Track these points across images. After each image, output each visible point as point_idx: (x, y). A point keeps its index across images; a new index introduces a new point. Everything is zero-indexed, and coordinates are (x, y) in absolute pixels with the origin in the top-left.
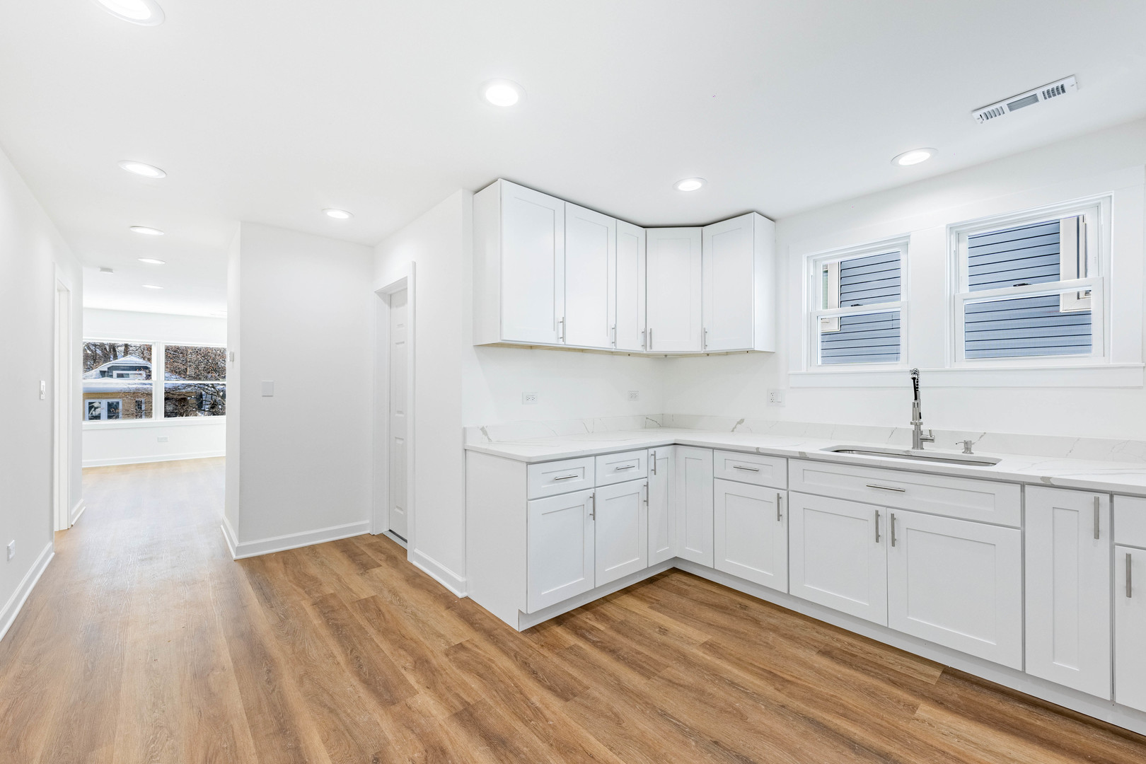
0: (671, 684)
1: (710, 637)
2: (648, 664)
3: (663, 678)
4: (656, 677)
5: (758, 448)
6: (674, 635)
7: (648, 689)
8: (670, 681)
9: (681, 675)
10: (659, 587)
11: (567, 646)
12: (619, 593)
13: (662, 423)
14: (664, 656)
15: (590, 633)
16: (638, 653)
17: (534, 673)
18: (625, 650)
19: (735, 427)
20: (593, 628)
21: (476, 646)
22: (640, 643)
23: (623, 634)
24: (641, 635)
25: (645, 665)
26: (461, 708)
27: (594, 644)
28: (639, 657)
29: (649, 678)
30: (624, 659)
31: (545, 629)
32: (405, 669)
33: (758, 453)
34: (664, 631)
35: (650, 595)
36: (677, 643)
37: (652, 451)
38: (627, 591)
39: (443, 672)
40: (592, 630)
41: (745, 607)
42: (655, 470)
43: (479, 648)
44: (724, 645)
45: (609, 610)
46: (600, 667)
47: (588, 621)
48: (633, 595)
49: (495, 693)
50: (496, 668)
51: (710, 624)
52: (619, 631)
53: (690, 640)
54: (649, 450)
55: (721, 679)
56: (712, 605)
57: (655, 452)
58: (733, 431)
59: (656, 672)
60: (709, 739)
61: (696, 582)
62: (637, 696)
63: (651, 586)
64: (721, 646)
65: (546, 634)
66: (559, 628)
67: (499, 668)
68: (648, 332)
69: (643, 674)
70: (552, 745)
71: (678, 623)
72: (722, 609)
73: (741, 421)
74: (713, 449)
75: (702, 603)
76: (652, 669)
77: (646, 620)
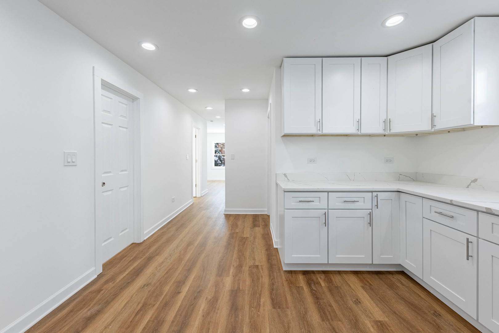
0: (332, 330)
1: (386, 319)
2: (330, 314)
3: (331, 325)
4: (327, 322)
5: (451, 201)
6: (362, 307)
7: (317, 325)
8: (334, 328)
9: (344, 329)
10: (380, 278)
11: (297, 285)
12: (350, 272)
14: (344, 315)
15: (315, 285)
16: (330, 306)
17: (273, 290)
18: (325, 301)
19: (470, 185)
20: (319, 283)
21: (262, 269)
22: (336, 301)
23: (331, 293)
24: (341, 298)
25: (328, 313)
26: (236, 289)
27: (311, 290)
28: (329, 308)
29: (323, 320)
30: (320, 304)
31: (295, 273)
32: (233, 266)
33: (451, 203)
34: (358, 302)
35: (368, 280)
36: (359, 312)
37: (375, 194)
38: (356, 273)
39: (242, 273)
40: (317, 283)
41: (437, 315)
42: (377, 206)
43: (262, 270)
44: (393, 329)
45: (337, 279)
46: (303, 302)
47: (319, 279)
48: (358, 276)
49: (251, 290)
50: (261, 280)
51: (395, 313)
52: (330, 290)
53: (370, 315)
54: (373, 193)
56: (409, 303)
57: (377, 195)
58: (468, 187)
59: (330, 320)
61: (411, 285)
62: (308, 325)
63: (376, 276)
64: (389, 329)
65: (293, 276)
66: (302, 276)
67: (262, 281)
68: (388, 121)
69: (321, 317)
70: (251, 322)
71: (372, 302)
72: (415, 308)
73: (475, 181)
74: (423, 197)
75: (403, 299)
76: (329, 318)
77: (352, 292)
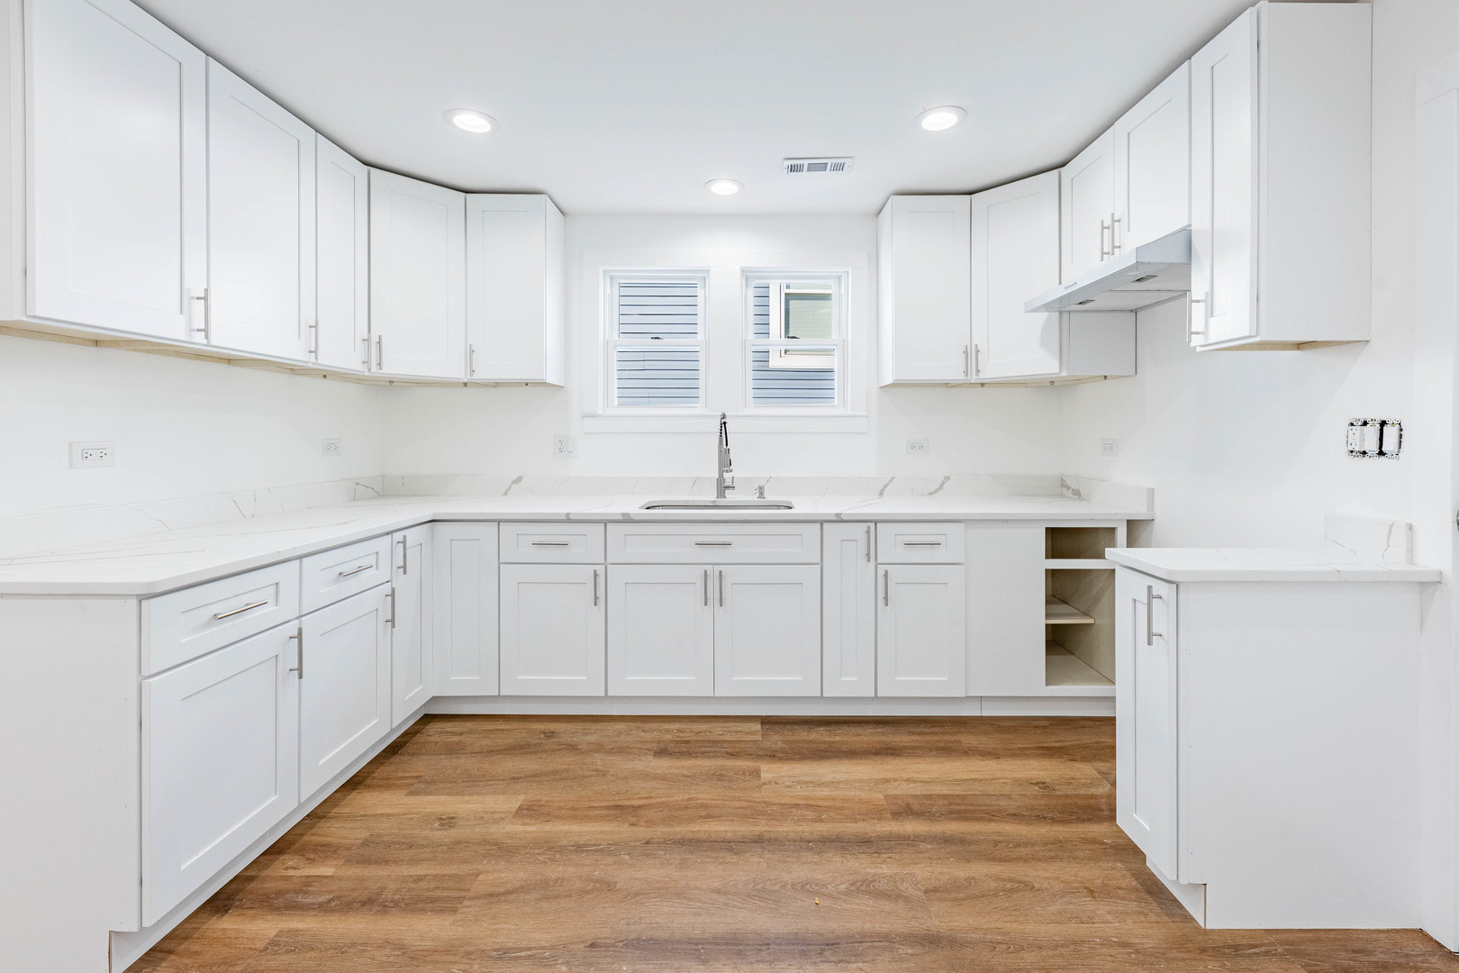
0: (494, 899)
1: (522, 797)
2: (443, 889)
3: (477, 898)
4: (466, 903)
5: (568, 514)
6: (469, 820)
7: (460, 929)
8: (491, 895)
9: (503, 875)
10: (413, 754)
11: (260, 945)
12: (339, 795)
13: (382, 490)
14: (465, 861)
15: (306, 892)
16: (419, 879)
18: (392, 886)
19: (509, 489)
20: (308, 881)
22: (414, 861)
23: (376, 863)
24: (411, 847)
25: (439, 893)
27: (324, 908)
28: (423, 885)
29: (454, 911)
30: (396, 904)
31: (186, 938)
33: (568, 520)
34: (447, 821)
35: (401, 774)
36: (477, 829)
37: (398, 536)
38: (355, 783)
40: (308, 884)
41: (550, 735)
42: (404, 567)
44: (544, 799)
45: (333, 831)
46: (353, 945)
47: (291, 873)
48: (369, 787)
51: (514, 779)
52: (366, 861)
53: (496, 816)
54: (394, 534)
55: (562, 849)
56: (506, 749)
57: (405, 537)
58: (506, 494)
59: (463, 894)
60: (582, 946)
61: (469, 725)
62: (447, 952)
63: (396, 759)
64: (542, 803)
65: (195, 948)
66: (226, 918)
68: (374, 339)
69: (441, 911)
71: (467, 798)
72: (522, 749)
73: (519, 480)
74: (499, 522)
75: (491, 752)
76: (454, 894)
77: (411, 819)
